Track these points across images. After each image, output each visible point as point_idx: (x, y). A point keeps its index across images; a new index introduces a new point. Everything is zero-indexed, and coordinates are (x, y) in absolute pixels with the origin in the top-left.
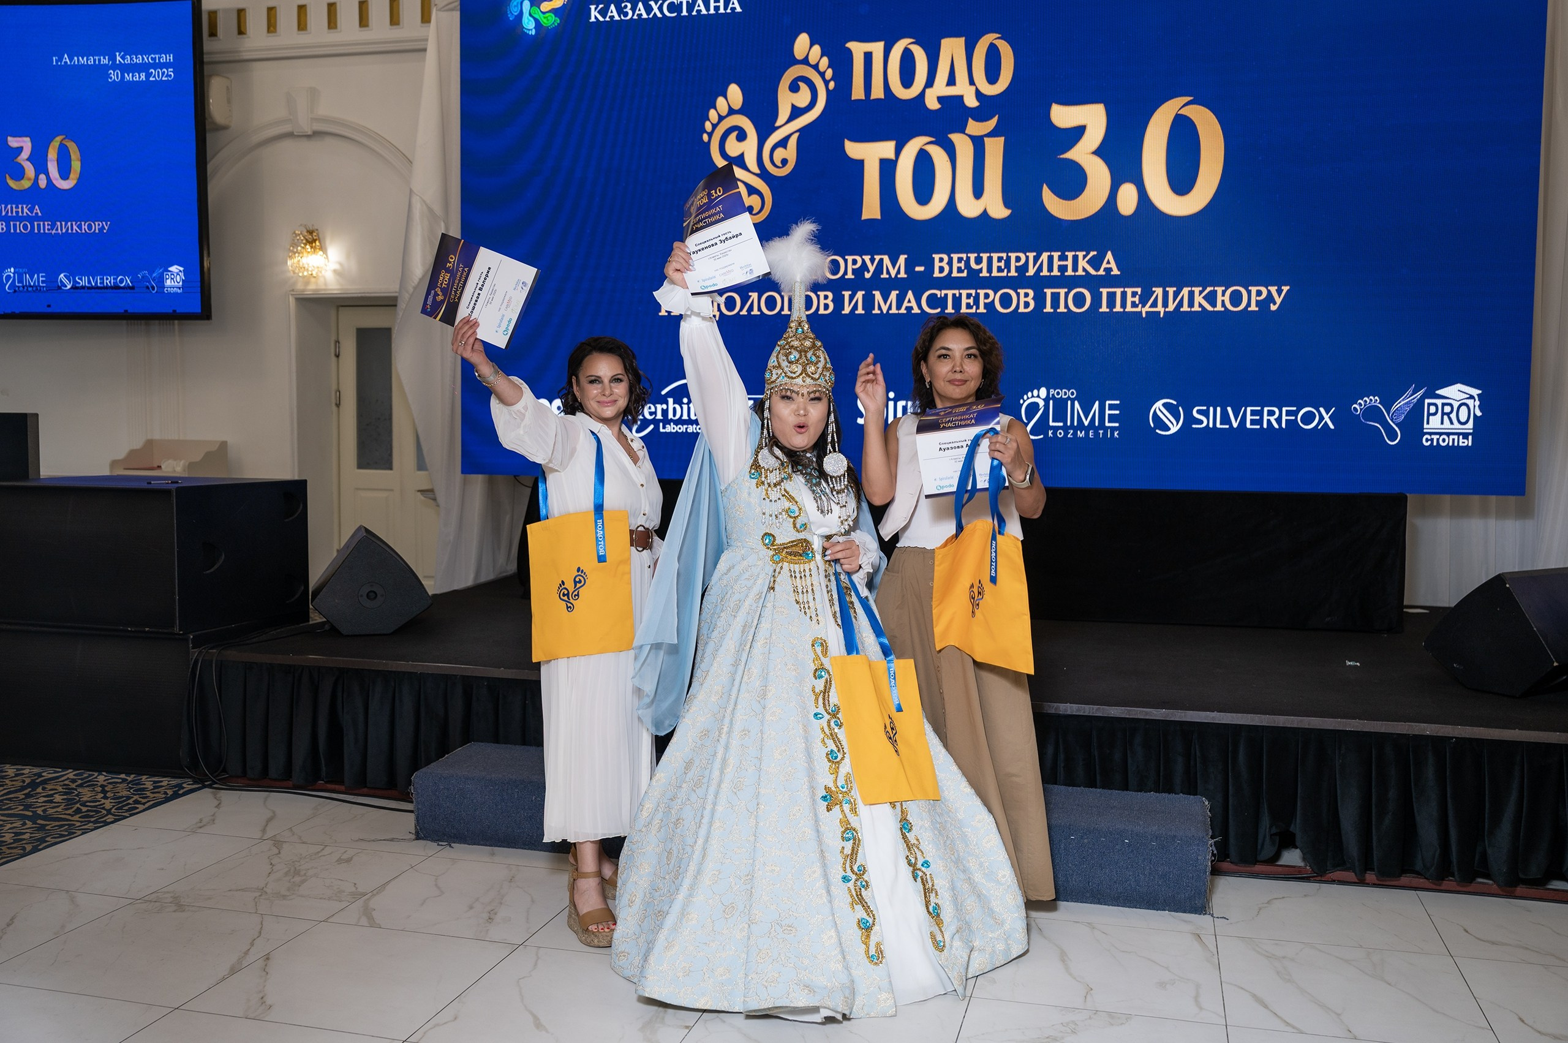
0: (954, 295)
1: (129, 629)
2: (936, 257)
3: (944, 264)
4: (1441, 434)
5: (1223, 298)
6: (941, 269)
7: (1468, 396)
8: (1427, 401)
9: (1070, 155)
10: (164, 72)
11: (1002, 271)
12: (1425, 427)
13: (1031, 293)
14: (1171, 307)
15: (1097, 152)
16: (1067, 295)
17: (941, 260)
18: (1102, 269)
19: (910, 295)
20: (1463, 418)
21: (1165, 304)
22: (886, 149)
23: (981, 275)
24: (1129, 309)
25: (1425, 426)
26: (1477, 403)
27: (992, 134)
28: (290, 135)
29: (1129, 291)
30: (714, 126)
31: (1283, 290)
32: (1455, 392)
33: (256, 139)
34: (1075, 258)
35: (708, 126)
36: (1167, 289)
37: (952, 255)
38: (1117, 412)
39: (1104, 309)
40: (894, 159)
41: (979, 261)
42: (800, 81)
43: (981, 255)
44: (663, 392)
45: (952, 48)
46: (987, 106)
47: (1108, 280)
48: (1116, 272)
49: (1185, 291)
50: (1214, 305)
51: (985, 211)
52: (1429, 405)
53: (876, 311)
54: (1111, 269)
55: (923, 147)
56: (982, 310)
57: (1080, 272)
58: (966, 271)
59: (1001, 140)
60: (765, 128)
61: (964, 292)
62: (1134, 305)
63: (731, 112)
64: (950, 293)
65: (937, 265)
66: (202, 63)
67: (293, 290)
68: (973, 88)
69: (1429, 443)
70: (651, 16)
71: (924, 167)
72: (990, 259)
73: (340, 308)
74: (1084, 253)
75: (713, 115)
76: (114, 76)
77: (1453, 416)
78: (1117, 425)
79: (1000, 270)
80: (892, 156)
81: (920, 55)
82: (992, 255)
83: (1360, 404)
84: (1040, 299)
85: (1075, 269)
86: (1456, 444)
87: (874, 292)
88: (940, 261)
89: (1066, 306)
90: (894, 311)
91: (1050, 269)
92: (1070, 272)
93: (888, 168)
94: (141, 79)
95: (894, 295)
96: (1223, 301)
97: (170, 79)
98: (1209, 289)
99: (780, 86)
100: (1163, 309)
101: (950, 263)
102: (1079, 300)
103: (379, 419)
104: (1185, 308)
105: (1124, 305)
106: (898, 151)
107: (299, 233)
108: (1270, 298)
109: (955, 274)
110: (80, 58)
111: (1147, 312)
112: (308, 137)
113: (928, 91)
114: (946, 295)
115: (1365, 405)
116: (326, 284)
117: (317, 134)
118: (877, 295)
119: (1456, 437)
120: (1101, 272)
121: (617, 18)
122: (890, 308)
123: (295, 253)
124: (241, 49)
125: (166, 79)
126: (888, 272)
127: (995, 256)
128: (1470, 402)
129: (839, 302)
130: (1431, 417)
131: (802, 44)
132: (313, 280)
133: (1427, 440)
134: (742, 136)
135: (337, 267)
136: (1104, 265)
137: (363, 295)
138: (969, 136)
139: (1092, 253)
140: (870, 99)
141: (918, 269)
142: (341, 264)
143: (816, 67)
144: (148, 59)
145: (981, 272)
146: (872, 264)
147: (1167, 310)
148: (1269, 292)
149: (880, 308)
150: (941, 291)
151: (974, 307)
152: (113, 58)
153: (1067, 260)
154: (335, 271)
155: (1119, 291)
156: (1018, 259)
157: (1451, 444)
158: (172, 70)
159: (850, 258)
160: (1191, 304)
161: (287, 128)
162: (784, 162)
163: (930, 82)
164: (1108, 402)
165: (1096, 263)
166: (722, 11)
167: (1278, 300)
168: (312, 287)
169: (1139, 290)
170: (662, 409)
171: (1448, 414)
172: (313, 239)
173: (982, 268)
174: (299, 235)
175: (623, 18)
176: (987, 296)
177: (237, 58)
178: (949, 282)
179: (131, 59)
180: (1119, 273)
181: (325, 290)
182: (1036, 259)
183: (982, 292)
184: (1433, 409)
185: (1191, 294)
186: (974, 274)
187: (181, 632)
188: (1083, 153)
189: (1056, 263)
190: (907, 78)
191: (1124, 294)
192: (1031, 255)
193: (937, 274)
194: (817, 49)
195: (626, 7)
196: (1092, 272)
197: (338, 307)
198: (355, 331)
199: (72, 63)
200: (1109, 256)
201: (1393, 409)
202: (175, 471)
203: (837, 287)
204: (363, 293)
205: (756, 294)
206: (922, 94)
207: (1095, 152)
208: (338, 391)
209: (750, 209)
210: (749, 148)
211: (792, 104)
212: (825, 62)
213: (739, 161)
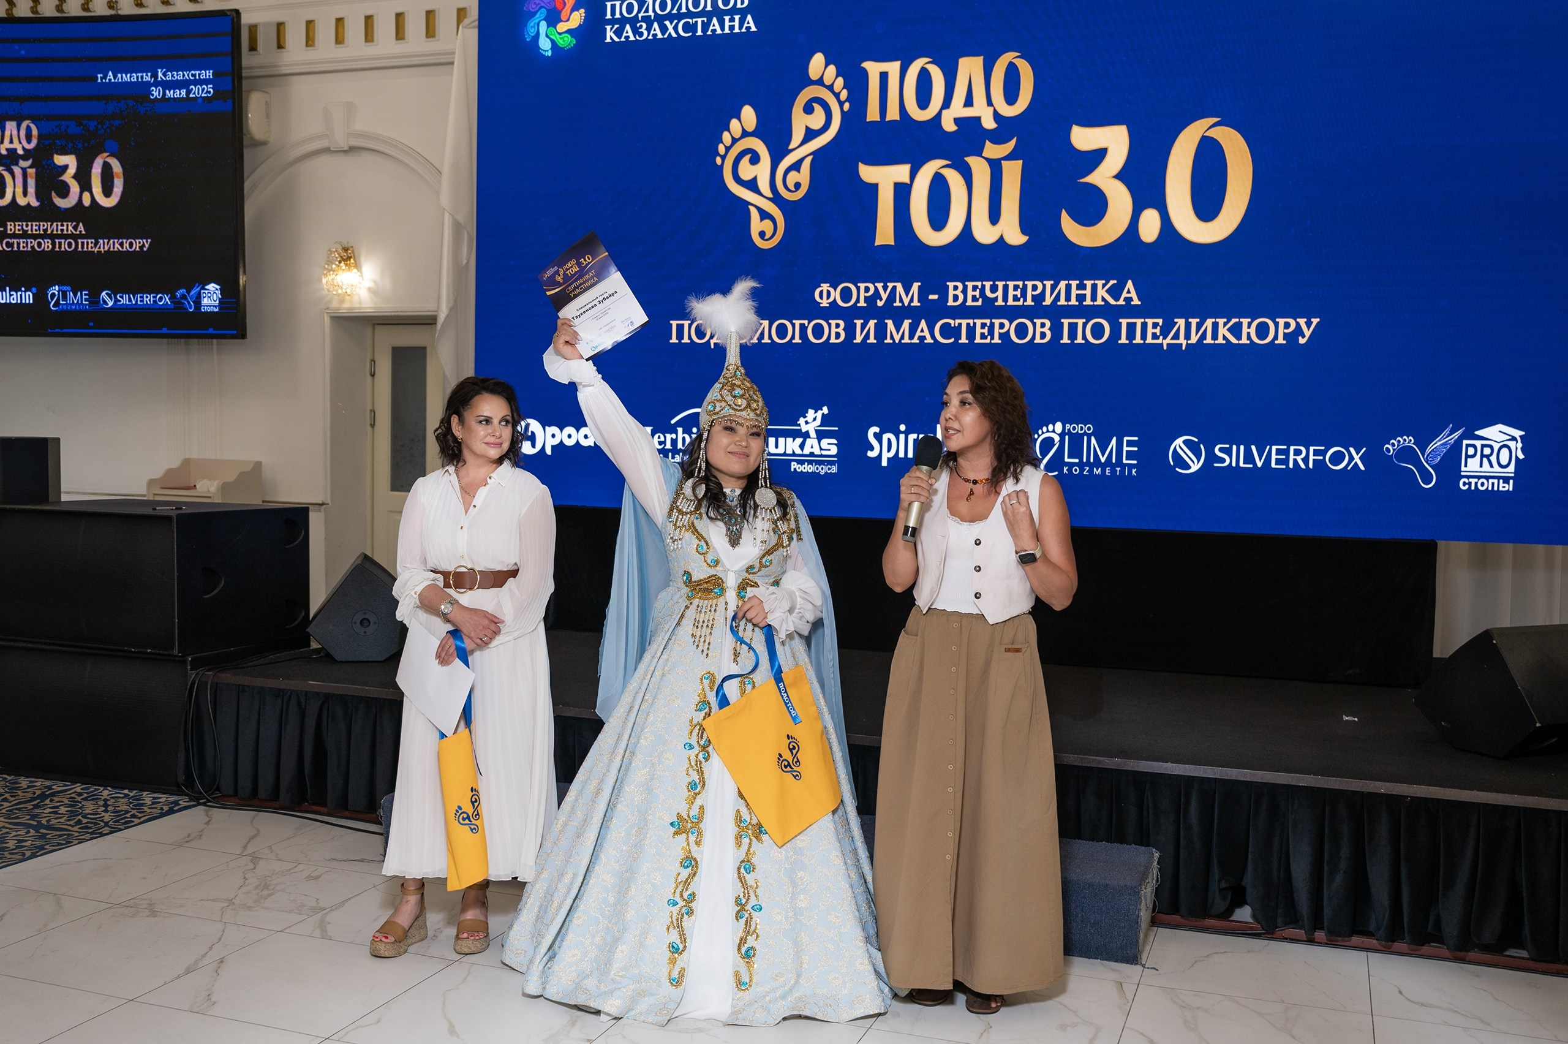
0: (968, 324)
1: (133, 650)
2: (951, 285)
3: (959, 292)
4: (1479, 477)
5: (1249, 330)
6: (956, 298)
7: (1510, 438)
8: (1465, 442)
9: (1089, 179)
10: (204, 88)
11: (1018, 300)
12: (1462, 470)
13: (1048, 323)
14: (1194, 339)
15: (1119, 176)
16: (1085, 325)
18: (1122, 298)
19: (923, 324)
20: (1504, 460)
21: (1188, 336)
22: (901, 172)
23: (996, 304)
24: (1149, 340)
25: (1463, 468)
26: (1520, 445)
27: (1010, 157)
28: (327, 150)
29: (1150, 322)
30: (728, 149)
31: (1312, 322)
32: (1495, 433)
33: (293, 154)
34: (1094, 287)
35: (721, 149)
36: (1190, 320)
37: (967, 283)
38: (1136, 449)
39: (1123, 340)
40: (909, 183)
41: (994, 289)
42: (815, 102)
43: (997, 283)
44: (673, 422)
45: (970, 67)
46: (1005, 128)
47: (1128, 310)
48: (1136, 301)
49: (1209, 323)
50: (1239, 338)
51: (1001, 238)
52: (1468, 446)
53: (888, 341)
54: (1131, 299)
55: (939, 171)
56: (997, 340)
57: (1099, 302)
58: (980, 300)
59: (1019, 163)
60: (778, 152)
61: (979, 322)
62: (1155, 336)
63: (745, 134)
64: (964, 322)
65: (951, 293)
66: (240, 78)
67: (328, 309)
68: (991, 109)
69: (1467, 487)
70: (666, 36)
71: (939, 192)
72: (1006, 288)
73: (376, 326)
74: (1104, 282)
75: (726, 137)
76: (156, 93)
77: (1493, 458)
78: (1135, 462)
79: (1016, 298)
80: (907, 180)
81: (937, 75)
82: (1008, 283)
83: (1393, 445)
84: (1057, 330)
85: (1094, 298)
86: (1496, 489)
87: (886, 321)
88: (954, 288)
89: (1084, 337)
90: (906, 340)
91: (1068, 298)
92: (1088, 302)
93: (902, 192)
94: (181, 96)
95: (907, 323)
96: (1249, 334)
97: (209, 95)
98: (1234, 321)
99: (794, 108)
100: (1186, 341)
101: (965, 291)
102: (1098, 331)
103: (413, 440)
104: (1209, 340)
105: (1144, 336)
106: (913, 175)
107: (334, 250)
108: (1299, 331)
109: (969, 303)
110: (124, 75)
111: (1168, 344)
112: (345, 152)
114: (960, 324)
115: (1398, 446)
116: (360, 302)
117: (352, 149)
118: (890, 323)
119: (1496, 481)
120: (1121, 302)
121: (632, 38)
122: (902, 337)
123: (330, 271)
124: (280, 64)
125: (206, 95)
126: (901, 300)
127: (1011, 284)
128: (1512, 444)
129: (850, 330)
130: (1469, 459)
131: (817, 64)
132: (347, 298)
133: (1465, 484)
134: (755, 159)
135: (371, 285)
136: (1124, 295)
137: (396, 314)
138: (986, 159)
139: (1112, 282)
140: (885, 120)
141: (931, 297)
142: (375, 282)
143: (830, 88)
144: (188, 75)
145: (997, 301)
146: (885, 293)
147: (1189, 342)
148: (1298, 324)
149: (892, 338)
150: (954, 320)
151: (989, 337)
152: (155, 75)
153: (1085, 289)
154: (369, 289)
155: (1139, 322)
156: (1035, 288)
157: (1490, 488)
158: (211, 86)
159: (862, 286)
160: (1215, 336)
161: (324, 143)
162: (798, 186)
163: (947, 104)
164: (1126, 439)
165: (1115, 292)
166: (737, 30)
167: (1308, 333)
168: (346, 305)
169: (1160, 321)
170: (672, 438)
171: (1488, 457)
172: (348, 256)
173: (997, 297)
174: (334, 252)
175: (638, 38)
176: (1002, 326)
177: (276, 73)
178: (963, 311)
179: (172, 76)
180: (1140, 303)
181: (359, 308)
182: (1053, 288)
183: (997, 322)
184: (1471, 451)
185: (1215, 326)
186: (989, 302)
187: (180, 654)
188: (1104, 177)
189: (1074, 292)
190: (923, 100)
191: (1144, 326)
192: (1048, 284)
193: (951, 303)
194: (832, 69)
195: (641, 27)
196: (1112, 302)
197: (374, 325)
198: (390, 349)
199: (116, 80)
200: (1130, 285)
201: (1428, 450)
202: (209, 491)
203: (849, 315)
204: (398, 312)
205: (767, 321)
206: (939, 115)
207: (1117, 177)
208: (373, 411)
209: (762, 234)
210: (762, 172)
211: (806, 126)
212: (840, 82)
213: (752, 185)
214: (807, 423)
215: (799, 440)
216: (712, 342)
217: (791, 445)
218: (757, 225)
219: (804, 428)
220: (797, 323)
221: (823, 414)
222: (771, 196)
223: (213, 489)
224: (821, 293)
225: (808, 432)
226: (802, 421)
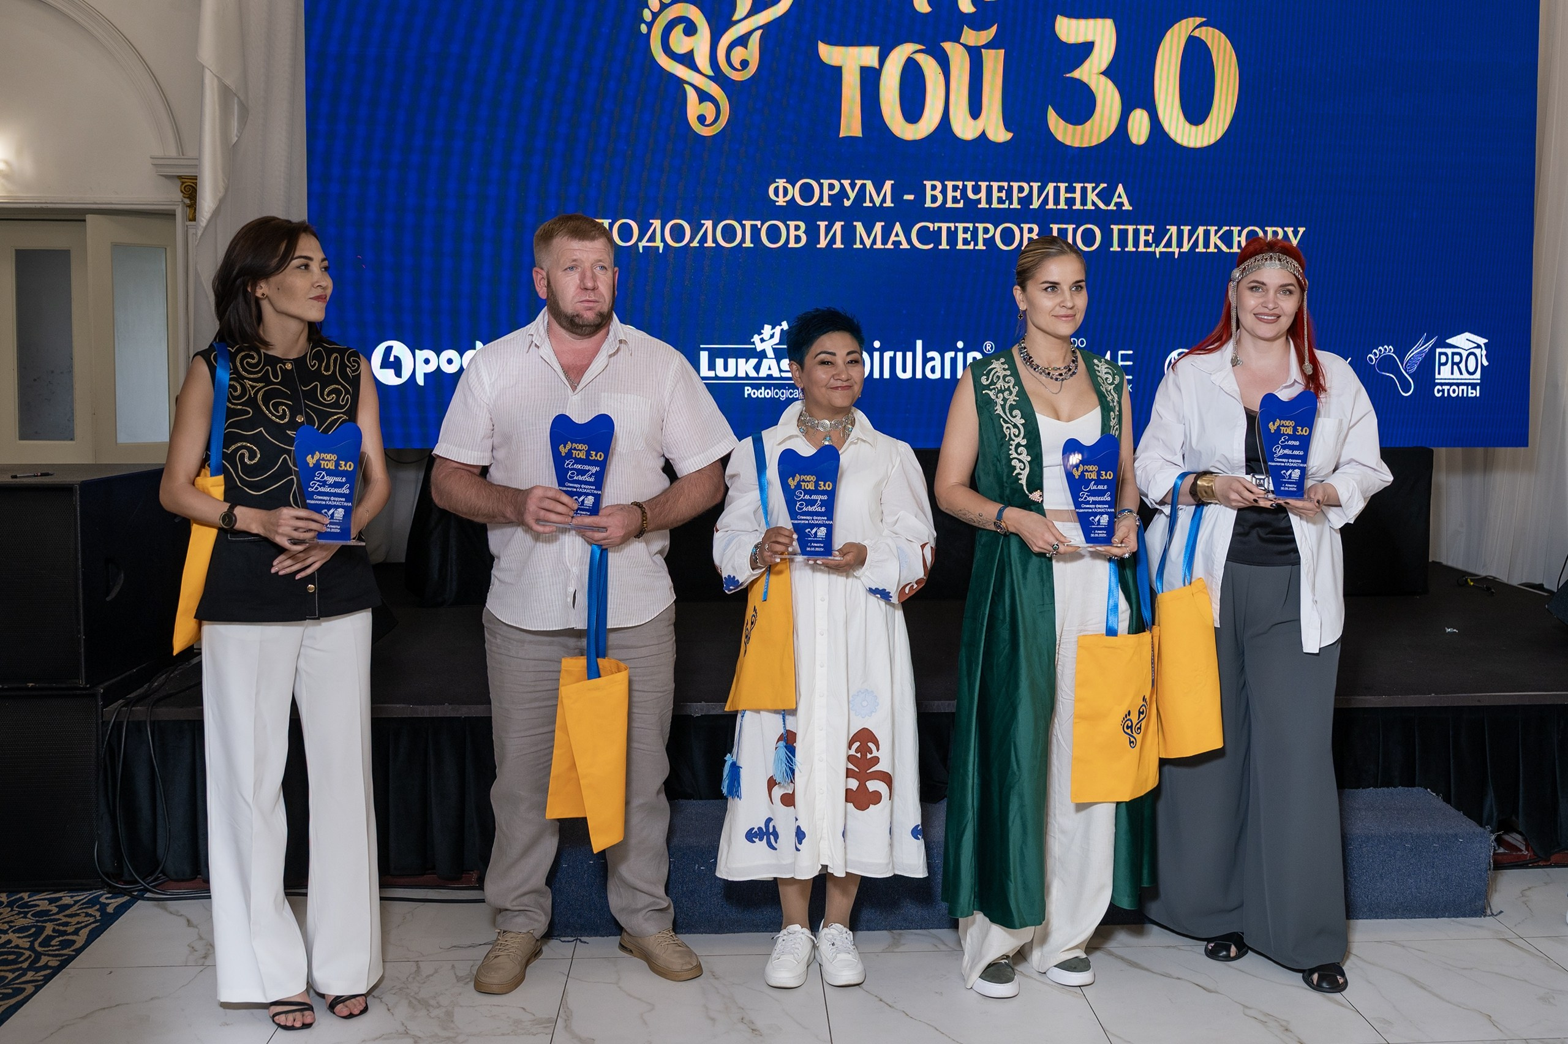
0: (949, 228)
2: (928, 184)
3: (937, 193)
4: (1451, 385)
5: (1239, 239)
6: (934, 199)
7: (1476, 345)
8: (1438, 350)
9: (1076, 74)
11: (1003, 202)
12: (1436, 377)
13: (1035, 228)
14: (1186, 248)
15: (1106, 73)
16: (1075, 231)
17: (934, 188)
18: (1113, 203)
19: (898, 227)
20: (1471, 369)
21: (1180, 245)
22: (869, 55)
23: (979, 206)
24: (1142, 248)
25: (1437, 376)
26: (1484, 352)
27: (991, 45)
29: (1142, 228)
30: (655, 16)
31: (1299, 231)
32: (1464, 341)
34: (1084, 191)
35: (647, 15)
36: (1182, 227)
37: (946, 183)
38: (1131, 363)
39: (1115, 248)
40: (878, 68)
41: (976, 190)
43: (979, 183)
46: (984, 13)
47: (1120, 216)
48: (1127, 207)
49: (1201, 230)
50: (1230, 246)
51: (983, 134)
52: (1440, 354)
53: (858, 246)
54: (1122, 204)
55: (911, 56)
56: (981, 246)
57: (1090, 207)
58: (962, 201)
59: (1001, 53)
61: (960, 226)
62: (1147, 244)
64: (944, 226)
65: (929, 193)
69: (1441, 394)
71: (912, 79)
72: (989, 189)
74: (1094, 185)
75: (653, 2)
77: (1462, 366)
79: (1000, 201)
80: (875, 64)
82: (991, 183)
83: (1375, 354)
85: (1084, 202)
86: (1465, 395)
87: (855, 223)
88: (932, 189)
90: (879, 245)
91: (1057, 201)
92: (1078, 206)
93: (870, 78)
95: (879, 226)
96: (1239, 242)
98: (1225, 228)
100: (1178, 249)
101: (944, 192)
102: (1088, 237)
104: (1201, 249)
105: (1136, 244)
106: (882, 59)
109: (949, 204)
111: (1160, 253)
114: (940, 228)
115: (1380, 355)
118: (859, 226)
119: (1465, 388)
120: (1112, 207)
122: (874, 242)
126: (872, 200)
127: (995, 185)
128: (1477, 351)
129: (813, 234)
130: (1442, 367)
133: (1439, 391)
134: (690, 29)
136: (1115, 199)
138: (966, 46)
139: (1102, 186)
141: (907, 197)
145: (980, 204)
146: (853, 191)
147: (1181, 250)
149: (862, 242)
150: (934, 224)
151: (972, 243)
153: (1075, 192)
155: (1130, 228)
156: (1021, 190)
157: (1460, 395)
159: (826, 183)
160: (1206, 245)
162: (745, 64)
164: (1120, 352)
165: (1106, 196)
169: (1152, 228)
171: (1458, 364)
173: (980, 198)
176: (986, 231)
178: (943, 214)
180: (1131, 208)
182: (1041, 190)
183: (980, 226)
184: (1443, 359)
185: (1207, 234)
186: (971, 204)
188: (1091, 73)
189: (1063, 195)
191: (1136, 232)
192: (1036, 185)
193: (928, 204)
196: (1102, 206)
198: (12, 253)
200: (1120, 189)
201: (1407, 359)
203: (811, 216)
205: (711, 222)
207: (1104, 73)
209: (701, 119)
210: (700, 44)
213: (688, 60)
214: (762, 340)
215: (753, 361)
216: (641, 245)
217: (745, 367)
218: (694, 108)
219: (760, 347)
220: (748, 224)
221: (782, 330)
222: (711, 73)
224: (776, 190)
225: (764, 351)
226: (756, 338)
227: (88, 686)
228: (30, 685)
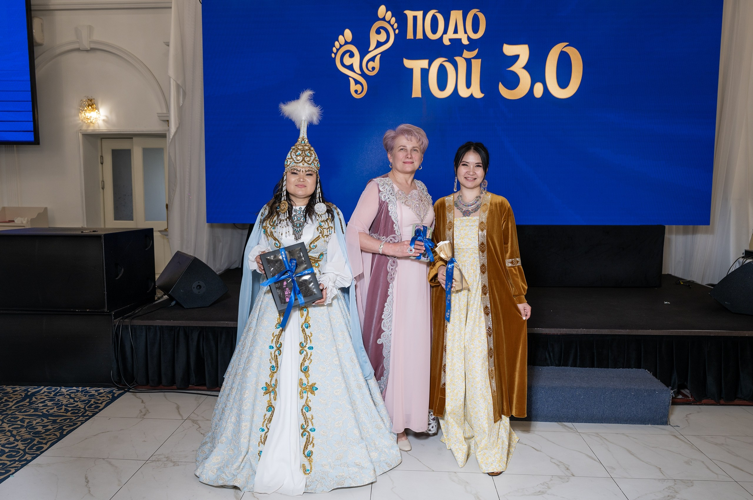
9: (512, 69)
15: (524, 68)
22: (424, 63)
27: (475, 58)
28: (78, 50)
30: (338, 50)
33: (58, 51)
35: (334, 50)
42: (381, 29)
45: (456, 15)
46: (473, 44)
51: (472, 95)
55: (442, 63)
59: (479, 61)
60: (364, 51)
63: (346, 43)
66: (31, 10)
67: (81, 130)
68: (466, 35)
71: (442, 73)
73: (103, 139)
75: (337, 44)
80: (427, 67)
81: (440, 18)
93: (425, 73)
99: (371, 31)
103: (125, 195)
106: (430, 65)
107: (85, 100)
112: (87, 51)
113: (444, 36)
116: (99, 127)
117: (93, 50)
123: (82, 111)
124: (50, 4)
131: (382, 10)
132: (92, 125)
134: (352, 55)
135: (105, 118)
137: (120, 133)
138: (465, 58)
140: (416, 39)
142: (107, 117)
143: (389, 22)
154: (104, 120)
161: (76, 46)
162: (373, 68)
163: (445, 32)
168: (91, 128)
172: (91, 104)
174: (85, 101)
177: (47, 8)
181: (99, 130)
188: (518, 68)
190: (434, 30)
194: (389, 13)
197: (102, 138)
198: (111, 151)
202: (23, 223)
204: (121, 131)
206: (442, 37)
208: (103, 181)
209: (356, 91)
210: (355, 61)
211: (377, 40)
212: (393, 20)
213: (350, 68)
218: (353, 87)
223: (25, 222)
227: (108, 311)
228: (88, 310)
